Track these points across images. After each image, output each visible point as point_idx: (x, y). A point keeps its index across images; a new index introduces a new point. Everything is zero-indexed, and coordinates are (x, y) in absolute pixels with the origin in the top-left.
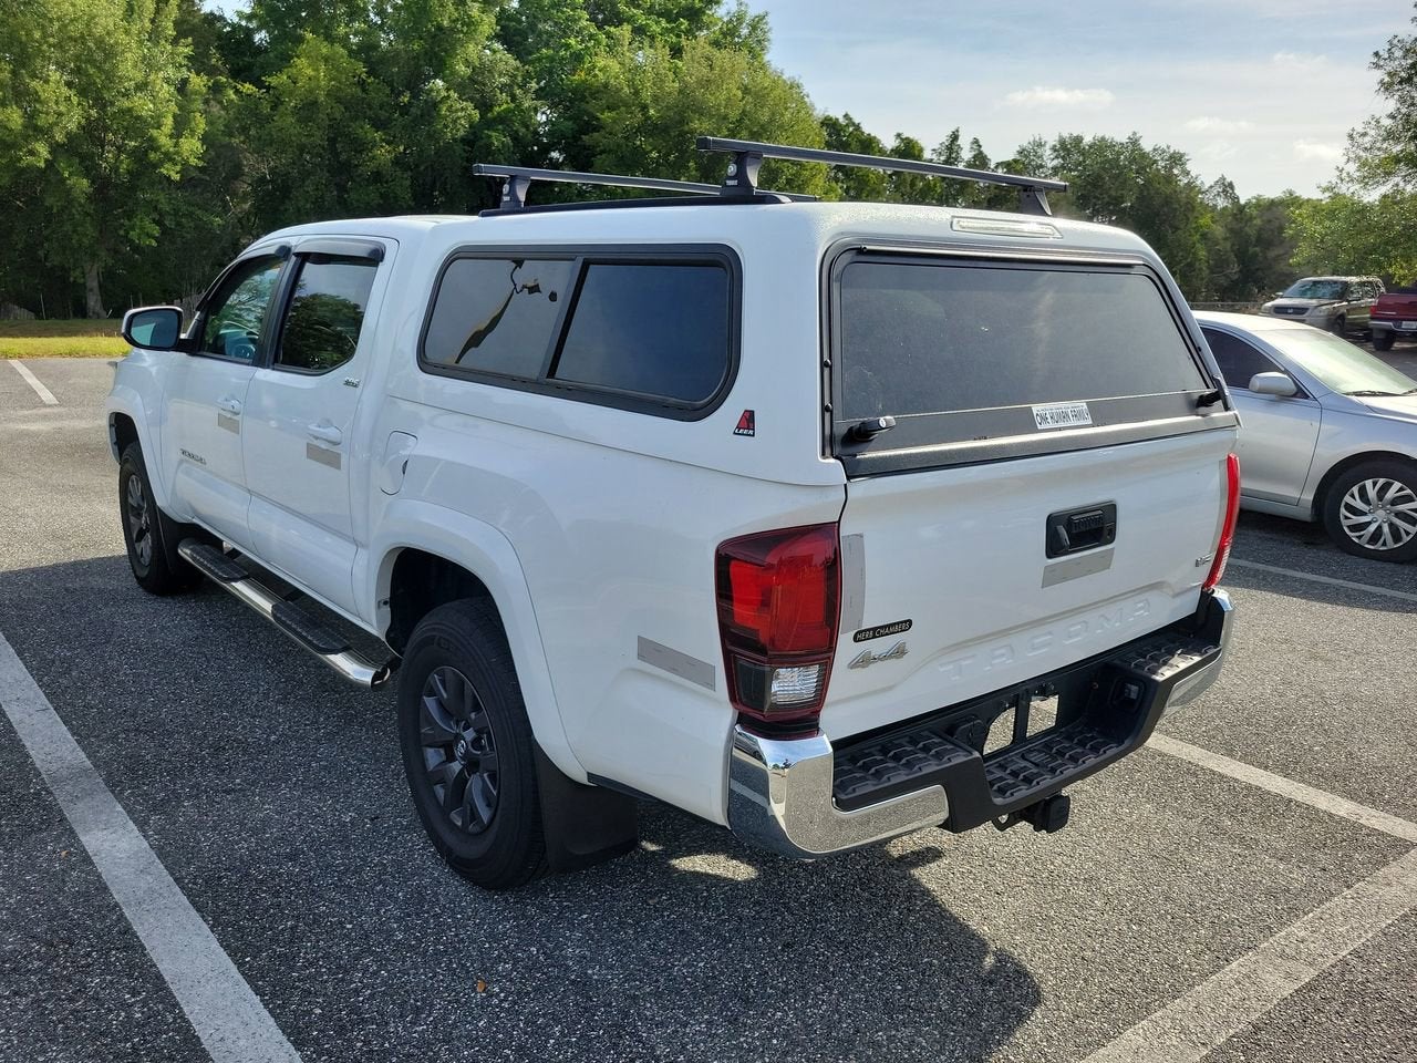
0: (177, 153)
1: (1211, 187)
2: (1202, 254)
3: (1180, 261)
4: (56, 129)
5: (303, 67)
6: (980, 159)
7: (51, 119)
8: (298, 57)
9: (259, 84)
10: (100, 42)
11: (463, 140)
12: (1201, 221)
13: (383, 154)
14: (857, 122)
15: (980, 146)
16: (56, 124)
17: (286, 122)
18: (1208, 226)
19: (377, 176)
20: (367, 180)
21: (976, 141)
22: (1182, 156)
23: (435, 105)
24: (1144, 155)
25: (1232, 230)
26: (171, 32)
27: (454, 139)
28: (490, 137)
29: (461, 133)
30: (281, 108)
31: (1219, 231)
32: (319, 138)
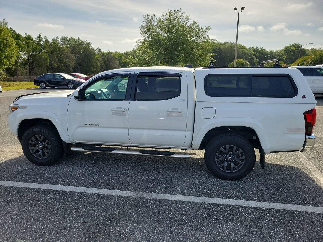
1: (96, 50)
2: (98, 63)
3: (95, 65)
6: (47, 41)
12: (97, 57)
14: (14, 30)
15: (47, 38)
18: (98, 58)
21: (45, 37)
22: (90, 43)
24: (82, 42)
25: (102, 59)
31: (100, 59)
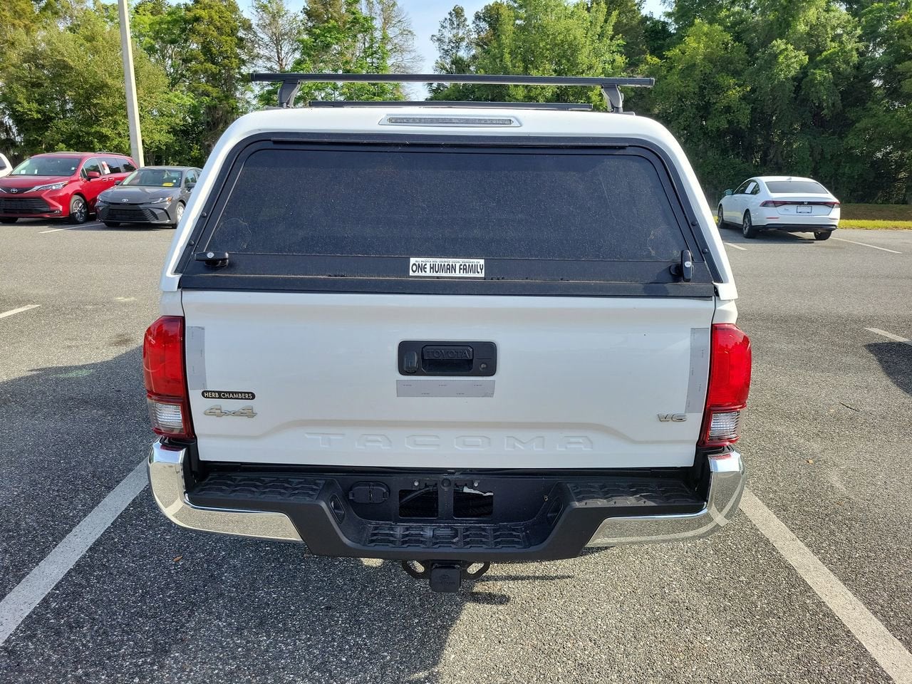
0: (601, 105)
4: (540, 97)
5: (691, 42)
7: (538, 92)
8: (688, 36)
9: (661, 57)
10: (570, 44)
11: (794, 79)
13: (734, 94)
16: (540, 94)
17: (674, 79)
19: (728, 109)
20: (720, 112)
23: (776, 56)
26: (611, 33)
27: (786, 79)
28: (814, 74)
29: (793, 73)
30: (674, 70)
32: (693, 87)
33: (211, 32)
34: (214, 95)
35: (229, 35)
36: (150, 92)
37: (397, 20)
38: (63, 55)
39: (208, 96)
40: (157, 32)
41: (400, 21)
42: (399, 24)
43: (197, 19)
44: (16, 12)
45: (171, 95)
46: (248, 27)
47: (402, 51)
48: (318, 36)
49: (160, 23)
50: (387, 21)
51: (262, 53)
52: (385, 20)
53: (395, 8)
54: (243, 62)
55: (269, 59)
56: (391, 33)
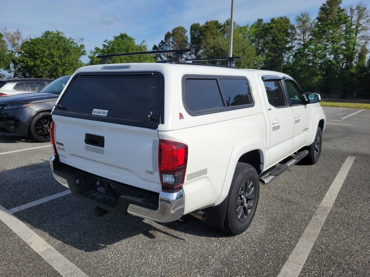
33: (276, 32)
34: (273, 56)
35: (283, 32)
36: (248, 57)
37: (365, 15)
38: (221, 46)
39: (271, 57)
40: (257, 34)
41: (367, 16)
42: (366, 17)
43: (271, 28)
44: (211, 33)
45: (257, 58)
46: (293, 28)
47: (367, 29)
48: (321, 28)
49: (258, 31)
50: (360, 17)
51: (297, 37)
52: (359, 16)
53: (365, 11)
54: (288, 42)
55: (300, 40)
56: (361, 22)
